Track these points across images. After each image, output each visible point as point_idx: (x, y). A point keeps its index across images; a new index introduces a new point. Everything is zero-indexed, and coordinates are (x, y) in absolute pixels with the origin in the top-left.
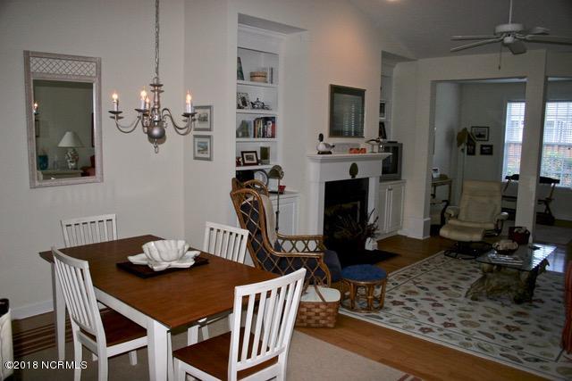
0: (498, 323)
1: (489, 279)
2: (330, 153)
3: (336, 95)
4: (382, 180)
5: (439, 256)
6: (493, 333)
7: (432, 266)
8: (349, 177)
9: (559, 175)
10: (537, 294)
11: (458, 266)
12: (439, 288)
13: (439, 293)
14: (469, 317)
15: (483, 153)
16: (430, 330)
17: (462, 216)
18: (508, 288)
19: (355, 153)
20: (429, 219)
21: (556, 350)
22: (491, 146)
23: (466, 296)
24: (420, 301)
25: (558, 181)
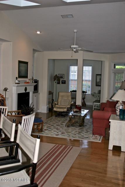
0: (76, 131)
1: (72, 120)
2: (19, 83)
3: (20, 64)
4: (34, 93)
5: (54, 117)
6: (75, 134)
7: (52, 120)
8: (24, 92)
9: (86, 90)
10: (85, 124)
11: (61, 119)
12: (57, 125)
13: (58, 126)
14: (68, 131)
15: (62, 83)
16: (58, 135)
17: (59, 104)
18: (77, 122)
19: (26, 83)
20: (48, 106)
21: (92, 135)
22: (65, 81)
23: (66, 126)
24: (52, 129)
25: (86, 92)
